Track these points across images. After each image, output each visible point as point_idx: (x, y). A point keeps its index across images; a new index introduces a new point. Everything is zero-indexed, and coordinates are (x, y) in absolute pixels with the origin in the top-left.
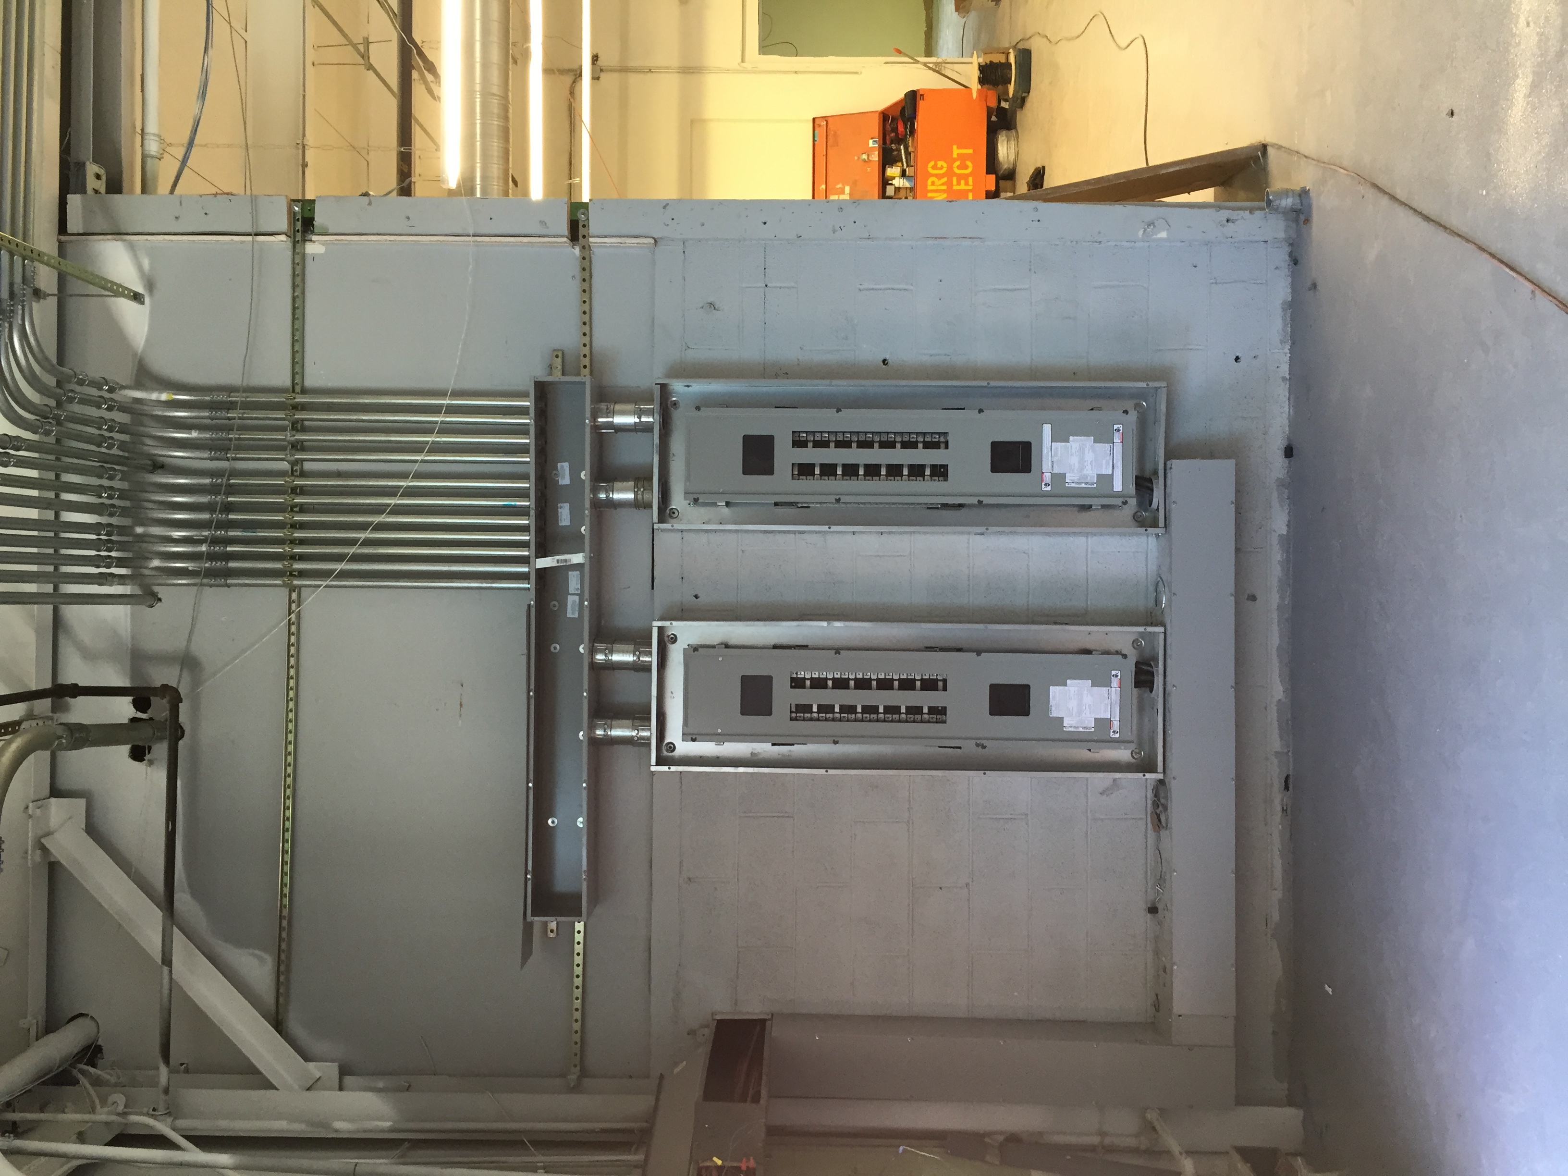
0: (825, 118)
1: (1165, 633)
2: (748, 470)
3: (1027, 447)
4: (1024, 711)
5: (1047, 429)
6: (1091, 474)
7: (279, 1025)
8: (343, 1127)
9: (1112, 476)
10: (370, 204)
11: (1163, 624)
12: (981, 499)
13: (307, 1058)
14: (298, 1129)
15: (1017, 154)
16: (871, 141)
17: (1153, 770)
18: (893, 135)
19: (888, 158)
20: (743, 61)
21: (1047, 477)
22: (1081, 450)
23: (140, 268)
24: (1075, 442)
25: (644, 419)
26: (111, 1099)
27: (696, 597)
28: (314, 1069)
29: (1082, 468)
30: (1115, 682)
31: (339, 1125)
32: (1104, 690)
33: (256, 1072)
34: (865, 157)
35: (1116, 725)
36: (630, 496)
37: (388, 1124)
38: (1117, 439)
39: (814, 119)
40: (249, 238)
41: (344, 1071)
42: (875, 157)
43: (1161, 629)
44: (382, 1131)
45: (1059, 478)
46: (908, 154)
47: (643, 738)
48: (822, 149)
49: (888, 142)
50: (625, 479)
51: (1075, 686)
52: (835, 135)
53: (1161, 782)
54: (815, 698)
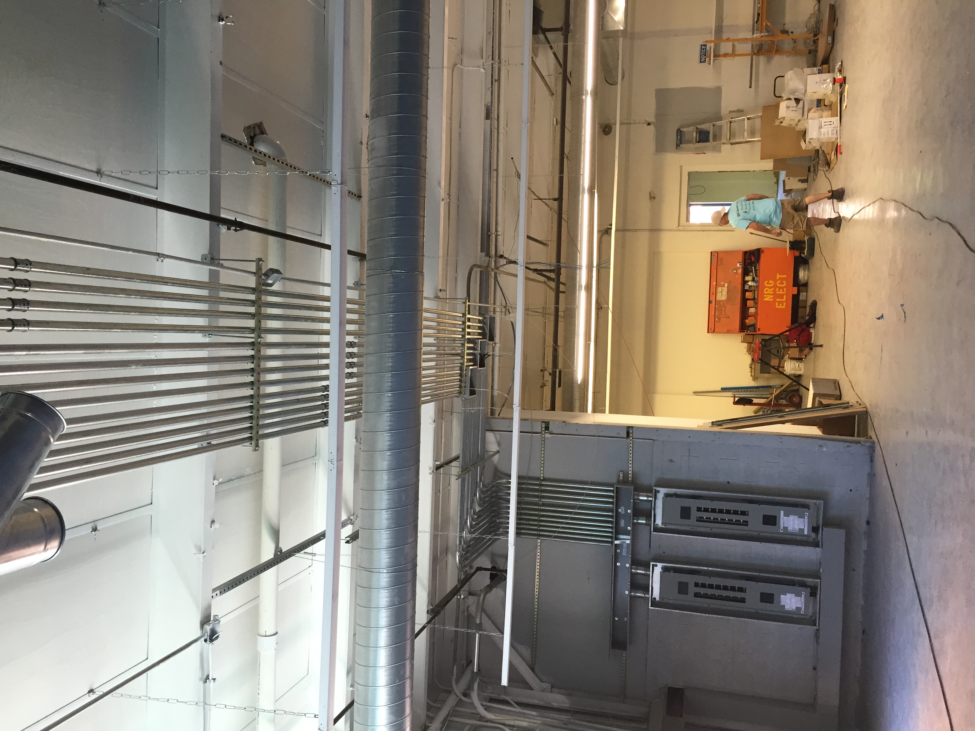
0: (717, 253)
1: (821, 582)
2: (682, 517)
3: (775, 517)
4: (772, 602)
5: (782, 512)
6: (797, 527)
7: (533, 669)
8: (555, 705)
9: (804, 529)
10: (566, 425)
11: (820, 579)
12: (759, 533)
13: (542, 682)
14: (541, 703)
15: (808, 278)
16: (738, 264)
17: (815, 625)
18: (749, 261)
19: (746, 273)
20: (679, 226)
21: (782, 527)
22: (793, 521)
23: (496, 439)
24: (792, 517)
25: (649, 499)
26: (489, 688)
27: (664, 552)
28: (544, 685)
29: (794, 525)
30: (803, 596)
31: (553, 704)
32: (800, 598)
33: (527, 683)
34: (735, 271)
35: (803, 609)
36: (644, 522)
37: (568, 705)
38: (806, 518)
39: (711, 252)
40: (530, 434)
41: (552, 687)
42: (740, 271)
43: (820, 581)
44: (566, 707)
45: (786, 528)
46: (756, 270)
47: (646, 597)
48: (714, 266)
49: (747, 264)
50: (643, 516)
51: (789, 596)
52: (722, 260)
53: (818, 630)
54: (702, 591)
